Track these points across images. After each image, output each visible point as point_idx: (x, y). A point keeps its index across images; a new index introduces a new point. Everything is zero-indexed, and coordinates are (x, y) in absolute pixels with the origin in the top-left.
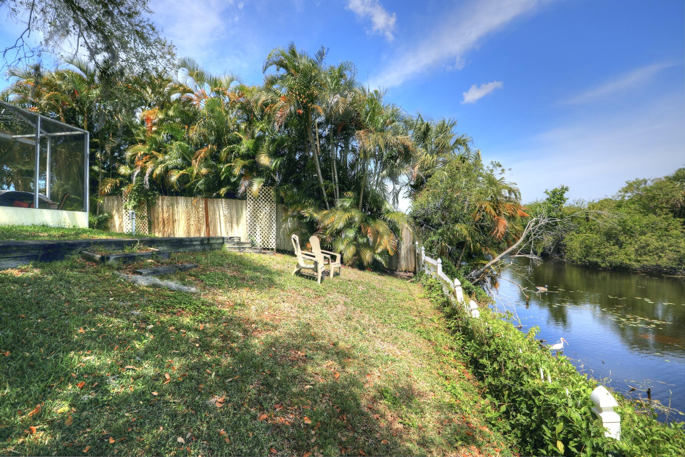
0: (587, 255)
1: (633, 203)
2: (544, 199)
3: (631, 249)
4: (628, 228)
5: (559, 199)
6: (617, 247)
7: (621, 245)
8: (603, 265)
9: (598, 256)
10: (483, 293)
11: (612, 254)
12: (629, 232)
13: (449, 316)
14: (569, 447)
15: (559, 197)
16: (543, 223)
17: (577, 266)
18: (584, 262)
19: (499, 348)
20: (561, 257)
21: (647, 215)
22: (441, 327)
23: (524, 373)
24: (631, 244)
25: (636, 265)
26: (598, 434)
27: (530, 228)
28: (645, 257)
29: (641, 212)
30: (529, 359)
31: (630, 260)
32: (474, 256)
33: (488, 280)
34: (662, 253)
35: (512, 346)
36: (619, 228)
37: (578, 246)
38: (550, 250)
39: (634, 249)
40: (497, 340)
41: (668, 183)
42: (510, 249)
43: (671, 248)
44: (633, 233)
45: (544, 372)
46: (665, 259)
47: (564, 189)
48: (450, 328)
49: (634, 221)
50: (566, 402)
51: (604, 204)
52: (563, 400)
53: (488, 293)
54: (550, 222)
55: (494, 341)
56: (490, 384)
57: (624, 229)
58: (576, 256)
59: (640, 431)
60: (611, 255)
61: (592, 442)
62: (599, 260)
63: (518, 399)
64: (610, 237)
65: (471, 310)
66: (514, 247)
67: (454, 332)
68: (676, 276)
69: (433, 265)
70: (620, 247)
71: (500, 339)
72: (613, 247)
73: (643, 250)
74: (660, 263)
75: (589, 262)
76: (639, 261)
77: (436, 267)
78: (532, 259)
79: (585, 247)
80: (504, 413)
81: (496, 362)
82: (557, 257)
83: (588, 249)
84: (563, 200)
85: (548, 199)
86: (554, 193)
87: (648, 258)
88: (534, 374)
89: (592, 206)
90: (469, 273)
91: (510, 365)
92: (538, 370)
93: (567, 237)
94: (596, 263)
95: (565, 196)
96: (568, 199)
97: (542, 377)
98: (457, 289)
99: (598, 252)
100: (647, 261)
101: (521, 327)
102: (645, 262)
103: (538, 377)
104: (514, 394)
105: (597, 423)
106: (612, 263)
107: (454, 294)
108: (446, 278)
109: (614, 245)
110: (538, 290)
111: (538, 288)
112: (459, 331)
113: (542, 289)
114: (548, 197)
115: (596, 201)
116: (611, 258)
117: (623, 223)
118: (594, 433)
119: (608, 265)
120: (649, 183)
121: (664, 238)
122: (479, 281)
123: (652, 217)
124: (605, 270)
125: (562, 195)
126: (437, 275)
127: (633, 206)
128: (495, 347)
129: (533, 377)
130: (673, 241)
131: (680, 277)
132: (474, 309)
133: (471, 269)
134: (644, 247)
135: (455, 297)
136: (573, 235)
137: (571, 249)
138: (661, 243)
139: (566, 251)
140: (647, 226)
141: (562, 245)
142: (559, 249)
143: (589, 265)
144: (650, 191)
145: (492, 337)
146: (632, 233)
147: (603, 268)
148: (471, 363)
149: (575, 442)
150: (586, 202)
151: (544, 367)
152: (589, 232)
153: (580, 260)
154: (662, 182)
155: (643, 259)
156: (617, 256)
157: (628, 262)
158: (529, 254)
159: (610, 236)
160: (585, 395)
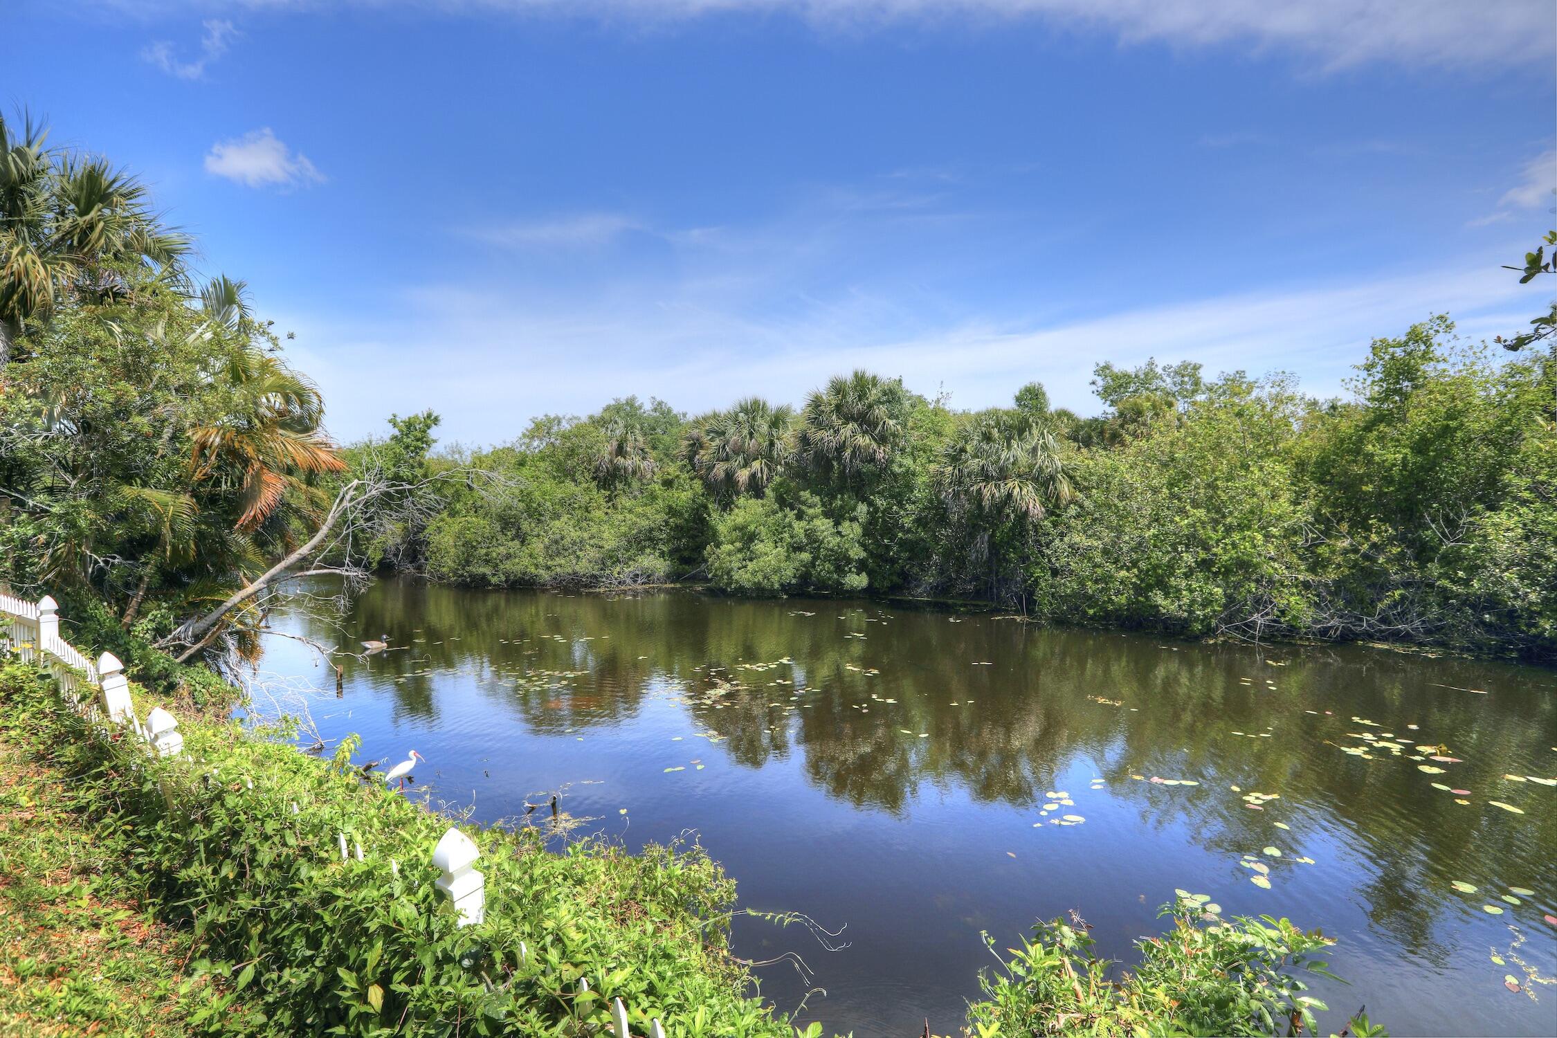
0: (468, 563)
1: (543, 459)
2: (387, 438)
3: (538, 546)
4: (535, 505)
5: (418, 440)
6: (517, 542)
7: (522, 539)
8: (494, 580)
9: (487, 562)
10: (215, 679)
11: (509, 556)
12: (535, 513)
13: (78, 773)
14: (393, 987)
15: (419, 435)
16: (374, 492)
17: (449, 586)
18: (462, 575)
19: (238, 821)
20: (419, 568)
21: (563, 482)
22: (45, 814)
23: (301, 860)
24: (538, 536)
25: (545, 576)
26: (447, 929)
27: (346, 504)
28: (559, 560)
29: (554, 478)
30: (316, 821)
31: (537, 566)
32: (185, 579)
33: (231, 643)
34: (581, 550)
35: (273, 803)
36: (521, 506)
37: (451, 542)
38: (396, 555)
39: (542, 546)
40: (231, 801)
41: (592, 429)
42: (293, 558)
43: (592, 542)
44: (543, 515)
45: (350, 841)
46: (584, 562)
47: (432, 420)
48: (80, 810)
49: (544, 493)
50: (389, 891)
51: (497, 459)
52: (382, 890)
53: (231, 678)
54: (392, 490)
55: (223, 805)
56: (212, 926)
57: (529, 507)
58: (448, 564)
59: (515, 887)
60: (507, 558)
61: (434, 953)
62: (487, 570)
63: (286, 933)
64: (507, 524)
65: (156, 737)
66: (305, 550)
67: (98, 816)
68: (597, 590)
69: (21, 621)
70: (523, 542)
71: (241, 795)
72: (510, 544)
73: (557, 548)
74: (577, 568)
75: (470, 576)
76: (548, 568)
77: (32, 627)
78: (348, 577)
79: (463, 546)
80: (249, 987)
81: (228, 861)
82: (410, 569)
83: (469, 549)
84: (426, 442)
85: (394, 438)
86: (410, 425)
87: (563, 562)
88: (325, 855)
89: (478, 461)
90: (170, 632)
91: (266, 855)
92: (335, 841)
93: (432, 525)
94: (484, 576)
95: (433, 433)
96: (435, 441)
97: (345, 853)
98: (106, 684)
99: (487, 554)
100: (560, 566)
101: (321, 748)
102: (558, 569)
103: (334, 857)
104: (278, 923)
105: (446, 909)
106: (509, 575)
107: (99, 699)
108: (75, 658)
109: (513, 540)
110: (366, 649)
111: (367, 644)
112: (115, 811)
113: (374, 646)
114: (396, 432)
115: (487, 449)
116: (508, 566)
117: (526, 497)
118: (440, 931)
119: (503, 579)
120: (565, 426)
121: (584, 524)
122: (202, 649)
123: (570, 486)
124: (498, 588)
125: (424, 431)
126: (37, 649)
127: (542, 465)
128: (226, 820)
129: (323, 862)
130: (594, 530)
131: (602, 590)
132: (166, 732)
133: (176, 617)
134: (556, 542)
135: (104, 710)
136: (442, 520)
137: (439, 550)
138: (579, 533)
139: (428, 554)
140: (562, 502)
141: (421, 543)
142: (415, 550)
143: (471, 582)
144: (569, 438)
145: (219, 797)
146: (540, 515)
147: (495, 585)
148: (154, 889)
149: (405, 969)
150: (470, 452)
151: (349, 828)
152: (472, 512)
153: (455, 572)
154: (584, 426)
155: (555, 563)
156: (517, 560)
157: (533, 570)
158: (342, 565)
159: (507, 522)
160: (425, 861)
